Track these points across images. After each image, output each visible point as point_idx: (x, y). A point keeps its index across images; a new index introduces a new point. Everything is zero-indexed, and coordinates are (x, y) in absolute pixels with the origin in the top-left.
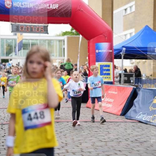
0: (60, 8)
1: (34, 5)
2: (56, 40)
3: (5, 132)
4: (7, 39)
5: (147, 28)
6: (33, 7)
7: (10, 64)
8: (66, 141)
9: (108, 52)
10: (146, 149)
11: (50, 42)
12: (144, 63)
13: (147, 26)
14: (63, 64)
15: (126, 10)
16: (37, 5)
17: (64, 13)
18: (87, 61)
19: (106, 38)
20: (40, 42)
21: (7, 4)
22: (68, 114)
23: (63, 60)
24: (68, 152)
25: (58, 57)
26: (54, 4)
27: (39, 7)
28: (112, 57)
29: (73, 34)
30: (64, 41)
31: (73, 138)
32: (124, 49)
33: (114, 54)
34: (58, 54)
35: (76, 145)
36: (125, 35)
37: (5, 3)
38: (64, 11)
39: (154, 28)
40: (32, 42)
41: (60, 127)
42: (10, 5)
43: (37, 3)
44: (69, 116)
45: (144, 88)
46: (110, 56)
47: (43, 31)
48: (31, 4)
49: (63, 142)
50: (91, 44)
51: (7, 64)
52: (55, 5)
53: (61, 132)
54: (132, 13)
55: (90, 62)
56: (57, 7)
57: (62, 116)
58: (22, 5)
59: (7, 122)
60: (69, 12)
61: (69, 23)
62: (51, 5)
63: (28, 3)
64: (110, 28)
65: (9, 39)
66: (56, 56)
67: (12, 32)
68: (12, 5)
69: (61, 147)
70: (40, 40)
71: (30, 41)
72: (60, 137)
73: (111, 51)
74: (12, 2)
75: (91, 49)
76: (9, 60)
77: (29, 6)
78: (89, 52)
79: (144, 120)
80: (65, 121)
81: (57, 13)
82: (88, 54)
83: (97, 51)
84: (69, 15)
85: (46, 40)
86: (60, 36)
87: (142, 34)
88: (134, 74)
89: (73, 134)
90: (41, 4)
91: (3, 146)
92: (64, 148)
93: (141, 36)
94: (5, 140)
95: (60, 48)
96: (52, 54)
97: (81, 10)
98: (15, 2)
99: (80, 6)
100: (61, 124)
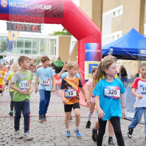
0: (53, 9)
2: (49, 39)
4: (2, 37)
5: (133, 31)
6: (28, 6)
7: (4, 61)
8: (55, 135)
9: (97, 52)
10: (129, 144)
11: (42, 41)
12: (130, 63)
13: (133, 29)
15: (114, 13)
16: (31, 6)
17: (56, 14)
18: (76, 60)
19: (96, 39)
20: (33, 41)
21: (3, 4)
22: (58, 109)
23: (54, 58)
24: (56, 145)
25: (49, 56)
26: (48, 5)
27: (33, 7)
28: (100, 57)
29: (65, 34)
30: (56, 41)
31: (61, 132)
32: (112, 50)
33: (102, 54)
34: (50, 52)
35: (64, 139)
36: (113, 37)
37: (2, 2)
38: (57, 12)
39: (140, 31)
40: (25, 40)
42: (6, 5)
43: (31, 4)
44: (58, 111)
45: (129, 87)
46: (98, 56)
47: (37, 29)
48: (25, 4)
49: (52, 135)
50: (81, 44)
51: (1, 60)
52: (48, 6)
53: (50, 126)
54: (120, 16)
55: (80, 60)
56: (50, 8)
57: (51, 111)
58: (17, 5)
60: (62, 13)
61: (61, 23)
62: (45, 5)
63: (23, 3)
64: (99, 29)
65: (5, 37)
66: (48, 54)
67: (7, 30)
68: (8, 5)
69: (50, 141)
70: (34, 39)
71: (24, 40)
72: (49, 131)
73: (99, 51)
74: (8, 2)
75: (81, 48)
76: (4, 57)
77: (24, 6)
78: (79, 51)
79: (128, 117)
80: (54, 115)
81: (50, 13)
82: (78, 53)
83: (86, 51)
84: (61, 15)
85: (39, 39)
86: (52, 35)
87: (129, 36)
88: (120, 73)
89: (61, 128)
92: (53, 141)
93: (127, 38)
96: (44, 52)
97: (72, 12)
98: (11, 2)
99: (71, 8)
100: (50, 119)
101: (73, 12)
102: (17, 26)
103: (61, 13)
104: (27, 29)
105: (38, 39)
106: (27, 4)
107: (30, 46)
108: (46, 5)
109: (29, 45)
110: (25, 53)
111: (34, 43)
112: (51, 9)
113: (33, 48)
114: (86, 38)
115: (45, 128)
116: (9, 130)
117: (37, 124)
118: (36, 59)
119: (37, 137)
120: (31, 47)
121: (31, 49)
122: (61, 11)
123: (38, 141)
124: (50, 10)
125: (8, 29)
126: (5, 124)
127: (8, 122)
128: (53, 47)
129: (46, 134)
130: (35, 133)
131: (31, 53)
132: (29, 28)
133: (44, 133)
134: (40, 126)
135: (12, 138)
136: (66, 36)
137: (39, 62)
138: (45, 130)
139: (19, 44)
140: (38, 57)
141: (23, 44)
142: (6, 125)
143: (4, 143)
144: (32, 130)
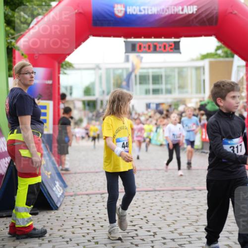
0: (200, 12)
1: (159, 9)
6: (158, 12)
11: (181, 71)
14: (203, 103)
16: (163, 10)
17: (205, 19)
21: (118, 11)
26: (190, 5)
27: (166, 12)
29: (219, 56)
37: (115, 9)
42: (123, 12)
43: (163, 7)
47: (173, 49)
48: (153, 8)
52: (192, 7)
58: (140, 11)
60: (214, 17)
61: (214, 35)
62: (185, 7)
63: (149, 8)
67: (125, 53)
68: (126, 12)
71: (151, 72)
74: (125, 7)
77: (151, 12)
81: (194, 20)
84: (214, 21)
90: (170, 7)
96: (185, 90)
98: (129, 6)
99: (232, 6)
101: (235, 14)
102: (140, 47)
103: (212, 17)
104: (158, 49)
106: (156, 8)
107: (160, 81)
108: (187, 7)
112: (196, 11)
113: (166, 84)
115: (199, 207)
116: (140, 210)
120: (162, 83)
121: (163, 86)
123: (190, 224)
124: (194, 14)
125: (127, 52)
127: (138, 199)
128: (200, 81)
131: (162, 94)
132: (160, 47)
133: (197, 213)
134: (190, 204)
135: (147, 220)
140: (175, 99)
141: (149, 79)
143: (136, 228)
144: (178, 209)
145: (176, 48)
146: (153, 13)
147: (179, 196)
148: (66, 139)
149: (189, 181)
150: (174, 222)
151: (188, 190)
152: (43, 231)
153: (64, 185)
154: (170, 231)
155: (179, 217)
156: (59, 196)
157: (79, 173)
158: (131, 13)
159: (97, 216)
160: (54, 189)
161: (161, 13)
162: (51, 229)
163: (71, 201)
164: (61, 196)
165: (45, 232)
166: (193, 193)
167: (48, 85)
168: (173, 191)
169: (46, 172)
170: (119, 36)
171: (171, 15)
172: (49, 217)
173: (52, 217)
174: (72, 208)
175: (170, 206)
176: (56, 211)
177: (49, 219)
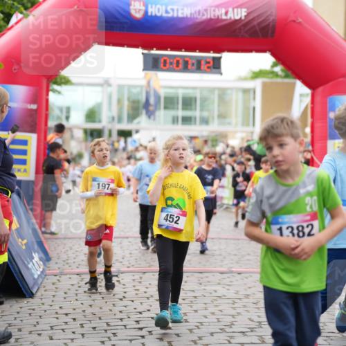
0: (251, 17)
1: (193, 12)
2: (238, 89)
3: (125, 290)
4: (130, 87)
6: (191, 14)
7: (135, 141)
8: (259, 317)
11: (223, 93)
16: (199, 12)
17: (257, 28)
20: (201, 93)
21: (135, 10)
23: (250, 135)
24: (263, 342)
25: (240, 128)
26: (237, 7)
27: (203, 15)
29: (276, 75)
30: (255, 92)
34: (240, 119)
37: (132, 7)
38: (259, 24)
40: (183, 94)
41: (245, 284)
42: (142, 12)
43: (199, 8)
48: (185, 9)
49: (253, 318)
50: (318, 98)
51: (129, 140)
52: (239, 10)
53: (247, 296)
55: (315, 138)
56: (244, 14)
57: (248, 260)
58: (167, 12)
59: (128, 267)
60: (271, 24)
61: (270, 51)
62: (230, 10)
63: (180, 7)
65: (135, 87)
66: (236, 124)
68: (146, 12)
69: (249, 330)
70: (202, 89)
71: (181, 93)
72: (245, 306)
74: (146, 5)
75: (318, 108)
76: (134, 133)
77: (183, 14)
78: (313, 115)
80: (255, 270)
81: (242, 28)
82: (309, 120)
83: (332, 115)
84: (270, 32)
85: (214, 89)
86: (245, 79)
90: (209, 9)
91: (121, 319)
92: (255, 331)
94: (125, 306)
95: (246, 108)
96: (227, 120)
97: (298, 21)
98: (152, 4)
99: (295, 12)
100: (246, 278)
101: (300, 23)
102: (165, 62)
103: (269, 25)
104: (190, 67)
105: (212, 90)
106: (189, 9)
107: (193, 107)
108: (233, 10)
109: (191, 105)
110: (183, 124)
111: (204, 100)
112: (245, 16)
113: (202, 110)
114: (331, 84)
115: (236, 301)
116: (151, 304)
117: (216, 291)
118: (208, 136)
119: (219, 321)
120: (196, 109)
121: (197, 113)
122: (268, 22)
123: (221, 329)
124: (243, 20)
125: (145, 69)
126: (143, 289)
127: (150, 284)
128: (248, 109)
129: (239, 314)
130: (213, 311)
131: (195, 124)
132: (193, 64)
133: (233, 312)
134: (224, 296)
136: (279, 80)
137: (214, 143)
138: (236, 305)
139: (170, 102)
140: (213, 132)
141: (178, 103)
142: (145, 290)
143: (144, 332)
144: (205, 304)
145: (216, 66)
146: (185, 16)
147: (209, 282)
148: (54, 189)
149: (224, 258)
150: (198, 324)
151: (222, 273)
152: (6, 334)
153: (47, 258)
154: (192, 341)
155: (206, 317)
156: (36, 276)
157: (70, 238)
158: (153, 14)
159: (89, 311)
160: (30, 266)
161: (195, 16)
162: (20, 330)
163: (53, 284)
164: (39, 276)
165: (9, 336)
166: (228, 277)
167: (32, 110)
168: (201, 273)
169: (20, 240)
170: (136, 46)
171: (211, 20)
172: (19, 310)
173: (23, 310)
174: (54, 296)
175: (195, 297)
176: (30, 300)
177: (18, 313)
